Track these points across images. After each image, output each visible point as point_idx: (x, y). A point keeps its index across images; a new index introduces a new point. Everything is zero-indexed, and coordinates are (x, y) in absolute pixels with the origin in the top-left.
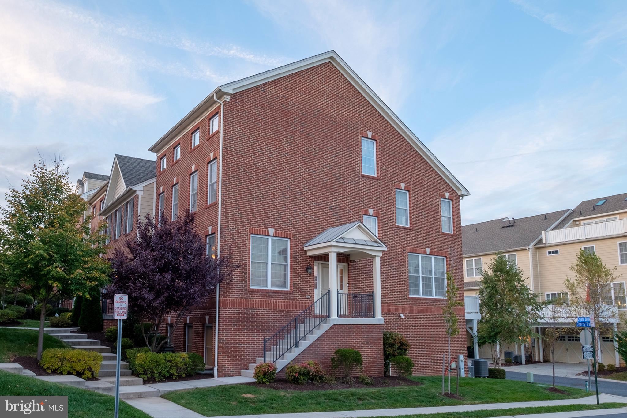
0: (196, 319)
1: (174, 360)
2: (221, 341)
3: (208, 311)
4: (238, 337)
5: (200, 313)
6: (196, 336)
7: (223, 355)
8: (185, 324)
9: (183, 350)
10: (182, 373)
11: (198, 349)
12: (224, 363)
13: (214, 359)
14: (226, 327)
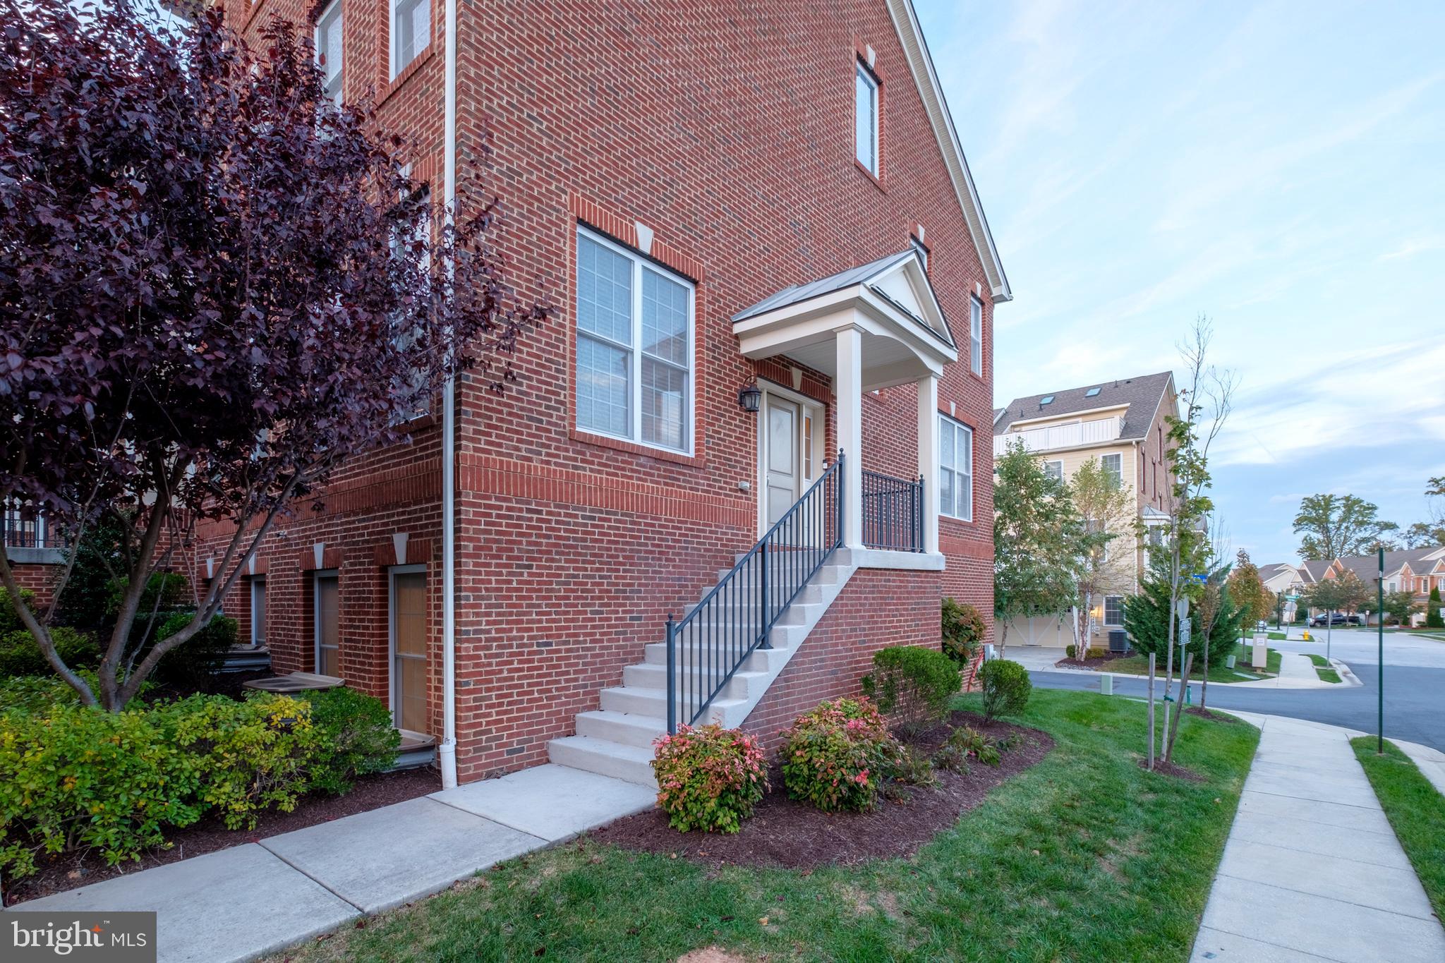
0: (350, 550)
1: (229, 737)
2: (467, 632)
3: (403, 513)
4: (537, 614)
5: (366, 527)
6: (355, 613)
7: (480, 691)
8: (309, 574)
9: (305, 663)
10: (278, 794)
11: (363, 663)
12: (483, 720)
13: (439, 706)
14: (487, 573)
